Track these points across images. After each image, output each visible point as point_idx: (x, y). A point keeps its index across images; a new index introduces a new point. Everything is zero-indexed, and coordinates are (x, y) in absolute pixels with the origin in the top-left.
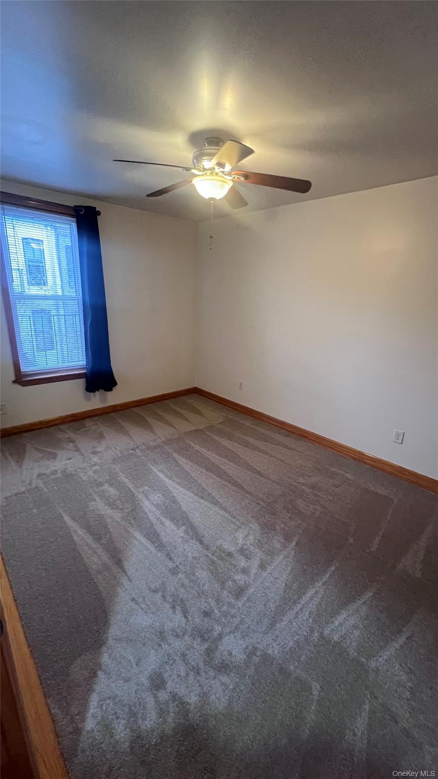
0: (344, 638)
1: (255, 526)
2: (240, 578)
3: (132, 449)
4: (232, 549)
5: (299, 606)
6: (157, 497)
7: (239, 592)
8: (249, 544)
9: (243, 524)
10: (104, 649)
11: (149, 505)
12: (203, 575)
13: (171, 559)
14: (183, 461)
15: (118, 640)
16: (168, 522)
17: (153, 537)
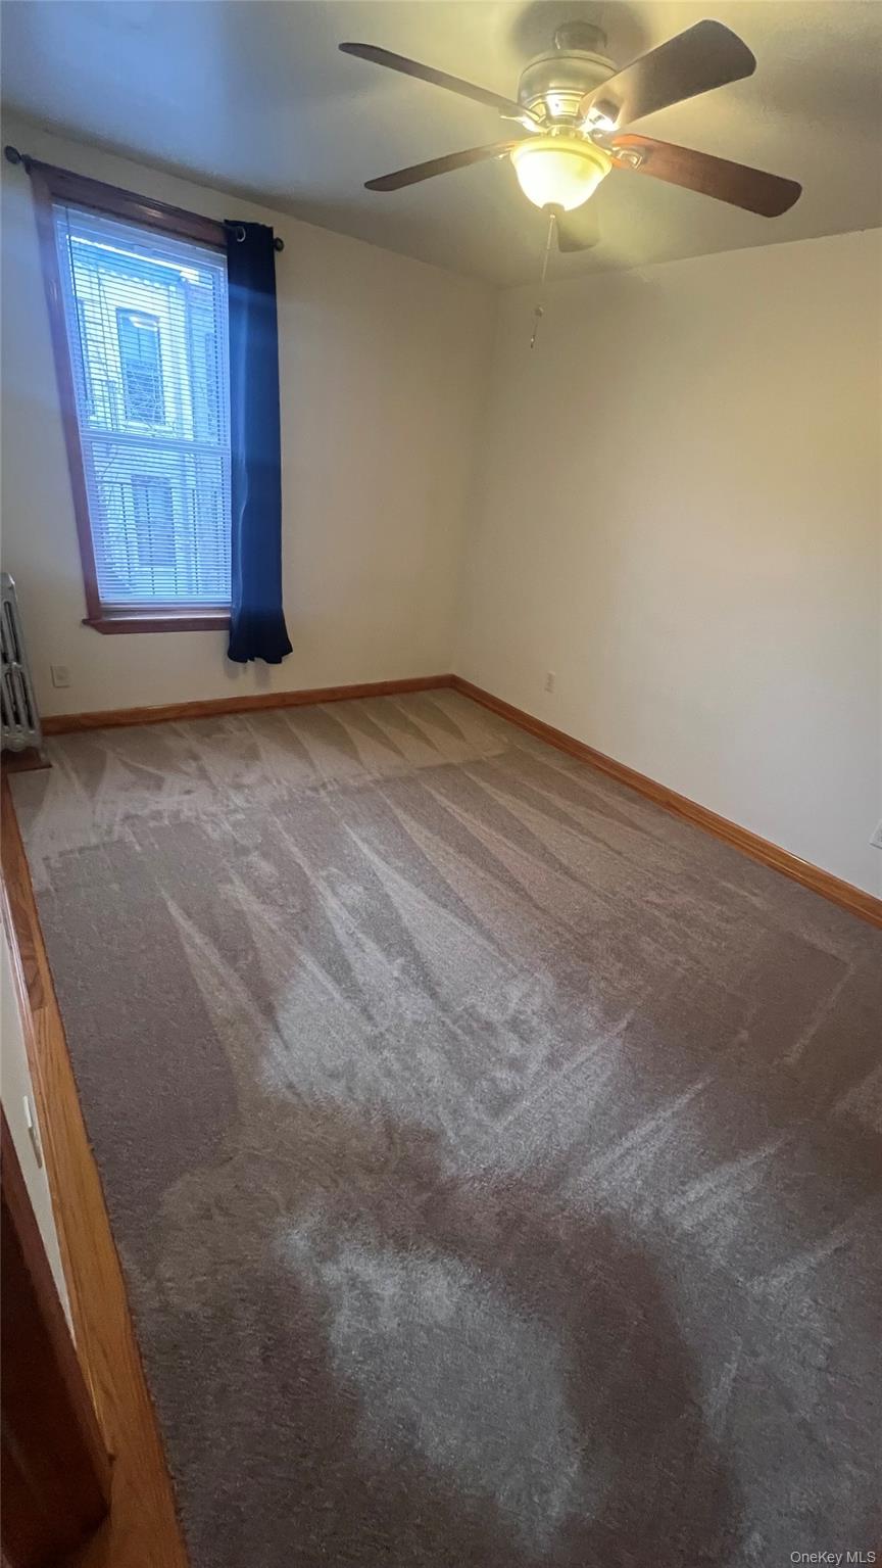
0: (704, 1227)
1: (547, 980)
2: (504, 1077)
3: (315, 789)
4: (496, 1017)
5: (619, 1151)
6: (354, 892)
7: (501, 1103)
8: (529, 1012)
9: (521, 970)
11: (337, 906)
12: (430, 1059)
13: (370, 1018)
14: (411, 827)
16: (370, 945)
17: (339, 969)
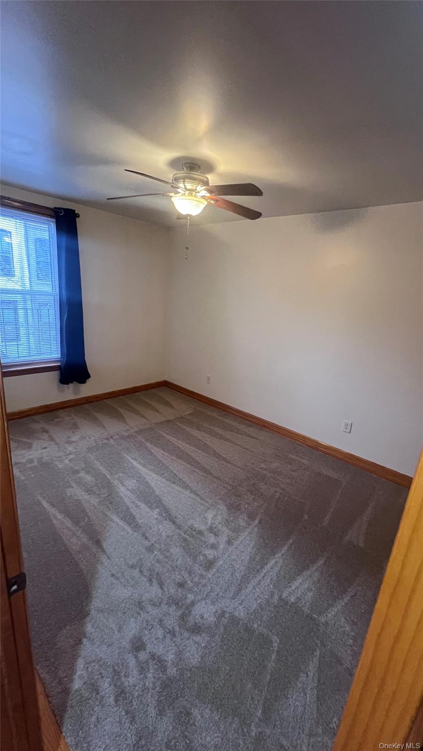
1: (222, 507)
2: (210, 553)
3: (107, 439)
4: (203, 528)
5: (262, 574)
6: (132, 483)
7: (209, 564)
8: (217, 524)
9: (212, 505)
10: (88, 619)
11: (125, 490)
12: (176, 551)
13: (146, 538)
14: (155, 450)
15: (101, 611)
16: (143, 506)
17: (129, 519)
